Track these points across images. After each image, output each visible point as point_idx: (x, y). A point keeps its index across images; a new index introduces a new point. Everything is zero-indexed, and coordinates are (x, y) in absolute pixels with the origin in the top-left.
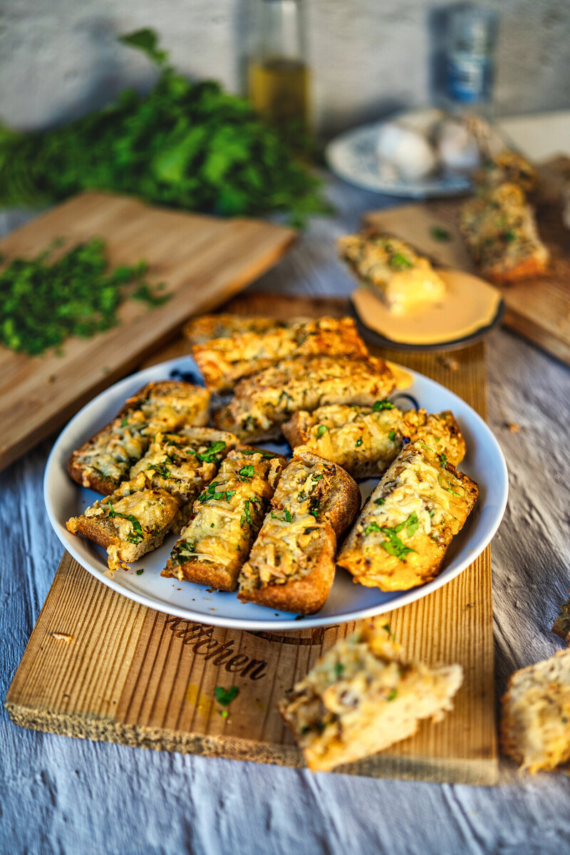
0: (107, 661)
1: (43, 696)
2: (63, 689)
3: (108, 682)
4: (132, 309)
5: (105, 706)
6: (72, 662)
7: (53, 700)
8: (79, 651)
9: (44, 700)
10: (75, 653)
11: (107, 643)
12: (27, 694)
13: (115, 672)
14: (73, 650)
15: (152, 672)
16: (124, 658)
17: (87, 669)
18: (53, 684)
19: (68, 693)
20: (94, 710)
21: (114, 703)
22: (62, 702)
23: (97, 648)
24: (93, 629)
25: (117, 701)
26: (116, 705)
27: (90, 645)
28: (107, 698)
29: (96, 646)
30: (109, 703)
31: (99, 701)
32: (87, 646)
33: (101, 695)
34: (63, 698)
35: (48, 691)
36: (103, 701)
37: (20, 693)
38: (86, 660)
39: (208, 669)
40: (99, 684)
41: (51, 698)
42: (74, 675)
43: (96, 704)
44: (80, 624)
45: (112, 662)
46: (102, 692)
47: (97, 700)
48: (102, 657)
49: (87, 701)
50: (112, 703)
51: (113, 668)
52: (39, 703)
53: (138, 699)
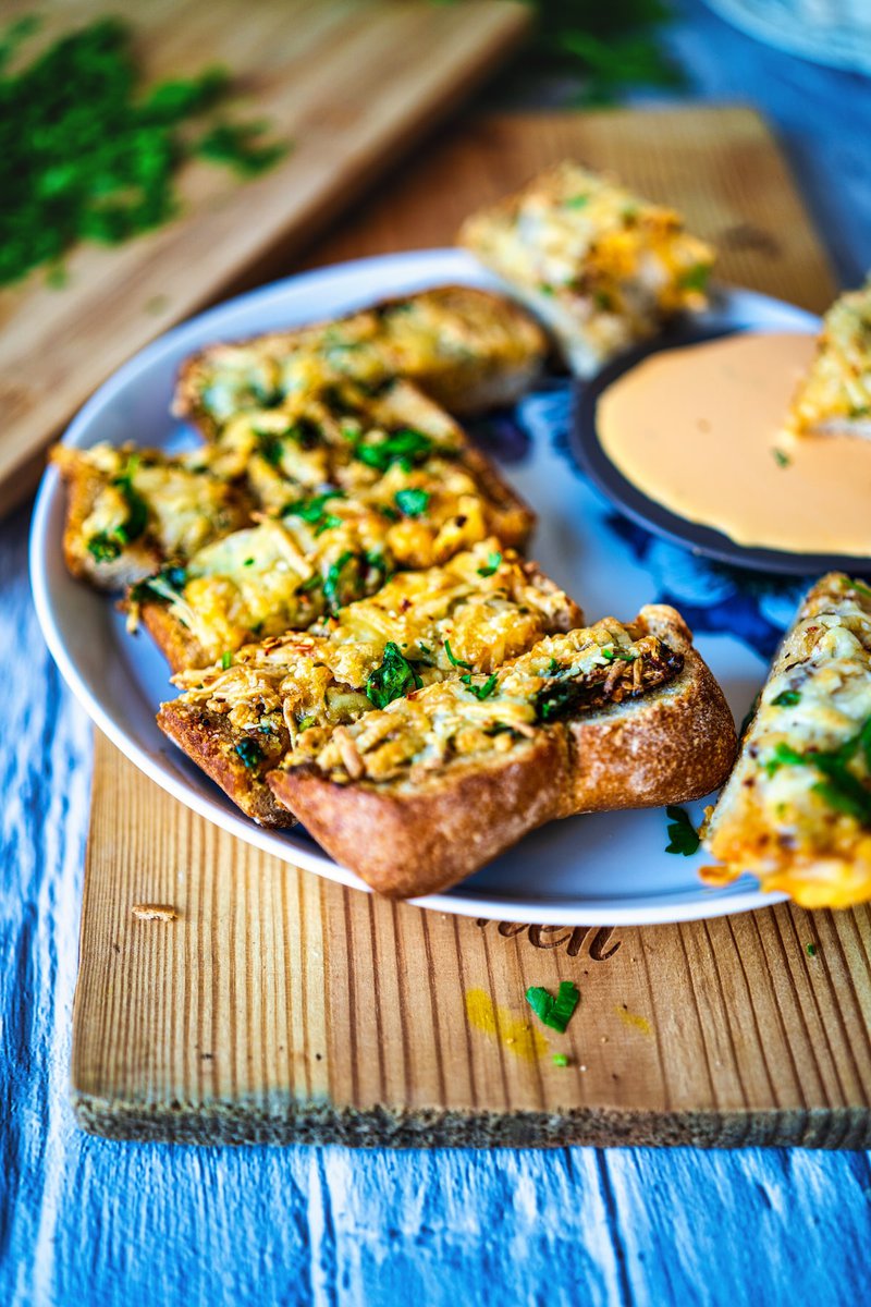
0: (268, 956)
1: (155, 1067)
2: (193, 1041)
3: (288, 1008)
4: (205, 178)
5: (300, 1069)
6: (194, 971)
7: (179, 1074)
8: (200, 942)
9: (159, 1074)
10: (193, 949)
11: (254, 912)
12: (117, 1067)
13: (296, 982)
14: (188, 942)
15: (375, 969)
16: (303, 945)
17: (232, 984)
18: (168, 1033)
19: (207, 1049)
20: (279, 1084)
21: (319, 1057)
22: (200, 1073)
23: (238, 928)
24: (215, 885)
25: (323, 1053)
26: (324, 1060)
27: (219, 924)
28: (298, 1047)
29: (234, 926)
30: (306, 1060)
31: (284, 1056)
32: (214, 929)
33: (283, 1043)
34: (200, 1064)
35: (161, 1052)
36: (291, 1056)
37: (99, 1068)
38: (223, 960)
39: (492, 948)
40: (270, 1017)
41: (173, 1068)
42: (208, 1001)
43: (277, 1066)
44: (182, 876)
45: (280, 958)
46: (282, 1033)
47: (277, 1056)
48: (256, 949)
49: (257, 1062)
50: (313, 1059)
51: (287, 971)
52: (151, 1085)
53: (367, 1041)
